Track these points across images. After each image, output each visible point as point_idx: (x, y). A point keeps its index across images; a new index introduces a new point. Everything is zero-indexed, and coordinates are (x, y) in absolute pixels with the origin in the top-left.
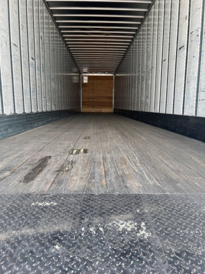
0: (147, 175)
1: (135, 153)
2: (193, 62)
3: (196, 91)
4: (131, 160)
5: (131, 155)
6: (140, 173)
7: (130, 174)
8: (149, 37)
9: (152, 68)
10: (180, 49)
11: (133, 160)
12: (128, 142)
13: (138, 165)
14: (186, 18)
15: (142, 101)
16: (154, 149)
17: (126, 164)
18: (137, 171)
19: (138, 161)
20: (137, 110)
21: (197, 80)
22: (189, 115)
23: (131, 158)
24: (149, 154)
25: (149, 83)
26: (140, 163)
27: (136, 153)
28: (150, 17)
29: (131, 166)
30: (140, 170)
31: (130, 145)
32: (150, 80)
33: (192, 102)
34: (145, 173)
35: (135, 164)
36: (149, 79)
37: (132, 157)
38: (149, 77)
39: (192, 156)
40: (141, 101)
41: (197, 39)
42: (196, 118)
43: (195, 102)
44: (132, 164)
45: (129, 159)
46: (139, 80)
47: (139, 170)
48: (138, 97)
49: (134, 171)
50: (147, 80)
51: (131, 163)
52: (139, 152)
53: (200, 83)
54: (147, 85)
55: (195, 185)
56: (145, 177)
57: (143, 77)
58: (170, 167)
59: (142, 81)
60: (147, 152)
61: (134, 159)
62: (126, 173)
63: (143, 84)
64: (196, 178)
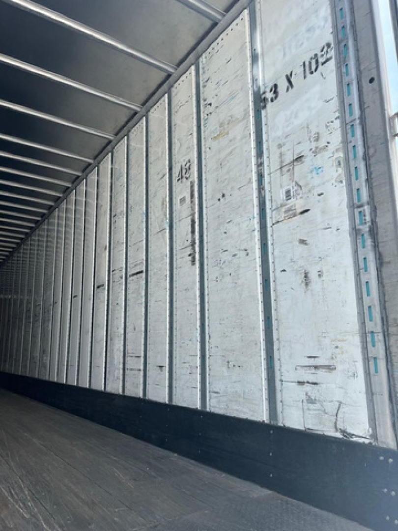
0: (44, 520)
1: (22, 481)
2: (117, 311)
3: (122, 354)
4: (16, 496)
5: (16, 486)
6: (34, 520)
7: (15, 525)
8: (50, 239)
9: (55, 303)
10: (98, 287)
11: (20, 496)
12: (7, 454)
13: (29, 504)
14: (106, 248)
15: (34, 358)
16: (56, 465)
17: (6, 506)
18: (27, 516)
19: (29, 498)
20: (24, 374)
21: (122, 338)
22: (113, 391)
23: (16, 493)
24: (48, 478)
25: (48, 326)
26: (33, 500)
27: (25, 481)
28: (51, 221)
29: (17, 508)
30: (33, 514)
31: (12, 464)
32: (50, 322)
33: (117, 371)
34: (40, 518)
35: (24, 504)
36: (48, 321)
37: (17, 489)
38: (49, 317)
39: (115, 470)
40: (32, 358)
41: (121, 282)
42: (123, 398)
43: (121, 371)
44: (19, 506)
45: (12, 496)
46: (29, 317)
47: (31, 514)
48: (25, 350)
49: (23, 517)
50: (44, 322)
51: (17, 503)
52: (30, 477)
53: (127, 343)
54: (44, 329)
55: (115, 522)
56: (42, 525)
57: (37, 315)
58: (82, 498)
59: (36, 320)
60: (45, 475)
61: (22, 495)
62: (9, 525)
63: (36, 326)
64: (117, 510)
